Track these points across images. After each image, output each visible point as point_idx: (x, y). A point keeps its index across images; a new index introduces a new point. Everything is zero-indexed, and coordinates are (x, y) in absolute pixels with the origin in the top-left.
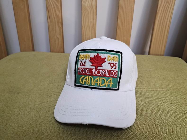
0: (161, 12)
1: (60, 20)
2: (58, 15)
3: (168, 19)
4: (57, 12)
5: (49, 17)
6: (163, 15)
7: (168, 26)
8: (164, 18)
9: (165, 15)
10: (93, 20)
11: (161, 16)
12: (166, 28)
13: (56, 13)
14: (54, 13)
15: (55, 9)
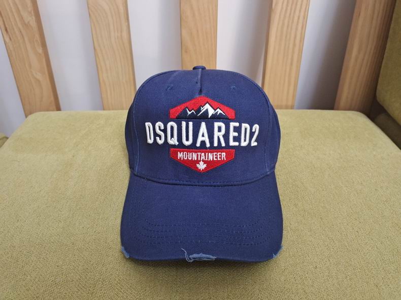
0: (282, 8)
1: (37, 36)
2: (29, 22)
3: (297, 24)
4: (25, 15)
5: (6, 30)
6: (288, 15)
7: (300, 41)
8: (289, 22)
9: (292, 14)
10: (120, 32)
11: (282, 16)
12: (294, 45)
13: (22, 18)
14: (17, 19)
15: (18, 8)
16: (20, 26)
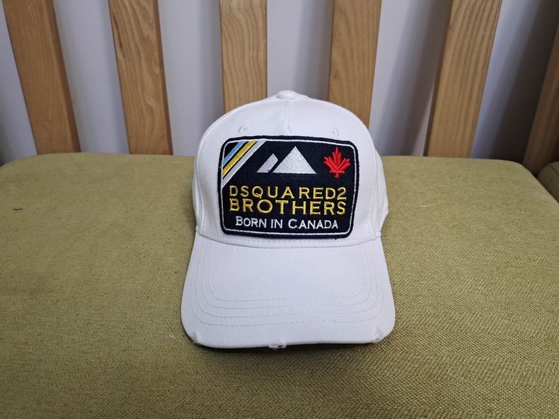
0: (462, 24)
1: (156, 54)
2: (148, 36)
4: (145, 27)
5: (121, 45)
6: (469, 34)
7: (484, 67)
8: (469, 42)
9: (474, 34)
10: (255, 51)
11: (462, 35)
12: (476, 72)
13: (140, 30)
14: (135, 33)
15: (138, 19)
16: (137, 40)
